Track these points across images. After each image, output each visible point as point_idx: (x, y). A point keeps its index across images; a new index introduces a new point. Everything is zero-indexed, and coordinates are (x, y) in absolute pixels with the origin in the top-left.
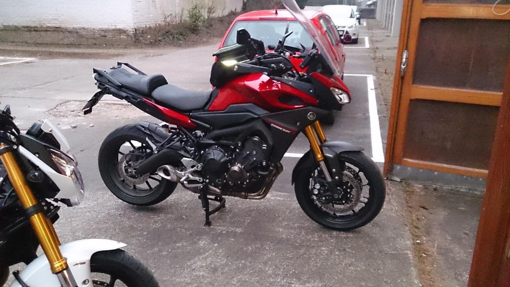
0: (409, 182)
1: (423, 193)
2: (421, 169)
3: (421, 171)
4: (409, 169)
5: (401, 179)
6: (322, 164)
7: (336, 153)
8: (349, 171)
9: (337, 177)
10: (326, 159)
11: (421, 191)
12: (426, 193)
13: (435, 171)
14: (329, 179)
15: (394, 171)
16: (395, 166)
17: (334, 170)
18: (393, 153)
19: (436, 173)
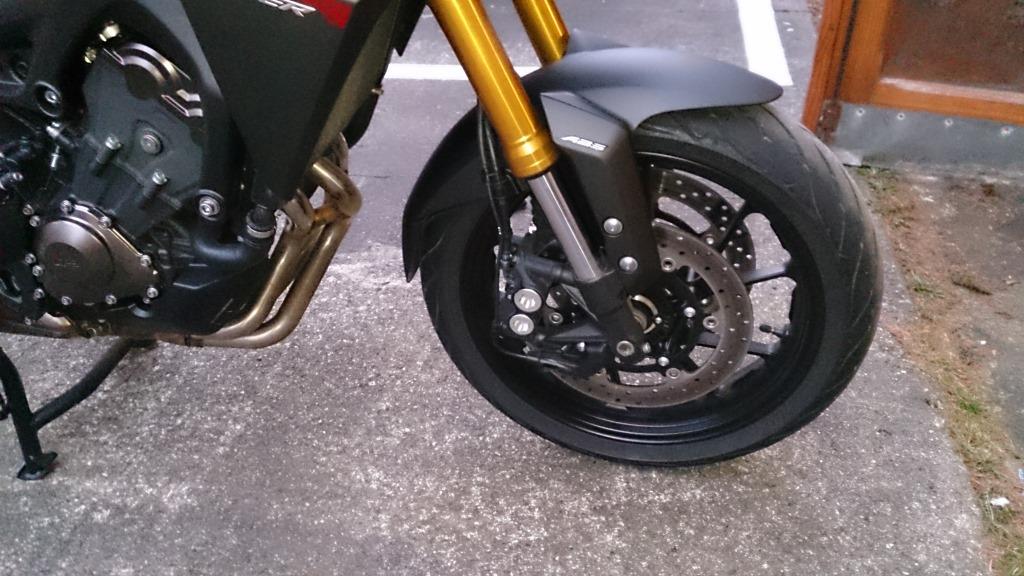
0: (897, 165)
1: (948, 210)
2: (948, 115)
3: (948, 123)
4: (901, 117)
5: (865, 159)
6: (548, 190)
7: (625, 125)
8: (689, 201)
9: (628, 261)
10: (565, 166)
11: (941, 201)
12: (958, 208)
13: (1005, 123)
14: (588, 269)
15: (839, 128)
16: (845, 106)
17: (613, 222)
18: (844, 59)
19: (1005, 132)
